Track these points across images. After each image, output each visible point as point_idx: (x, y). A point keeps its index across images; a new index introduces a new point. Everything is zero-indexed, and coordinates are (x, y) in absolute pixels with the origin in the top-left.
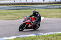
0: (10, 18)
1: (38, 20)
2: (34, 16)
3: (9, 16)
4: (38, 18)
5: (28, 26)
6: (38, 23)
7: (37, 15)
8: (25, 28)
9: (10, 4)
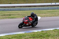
0: (49, 16)
3: (48, 14)
9: (48, 6)
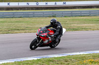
1: (58, 33)
2: (52, 28)
4: (59, 30)
5: (43, 42)
6: (58, 37)
7: (57, 25)
8: (39, 45)
